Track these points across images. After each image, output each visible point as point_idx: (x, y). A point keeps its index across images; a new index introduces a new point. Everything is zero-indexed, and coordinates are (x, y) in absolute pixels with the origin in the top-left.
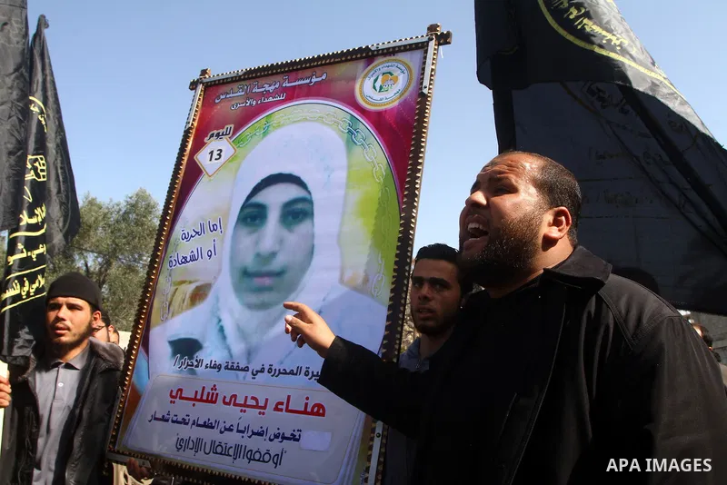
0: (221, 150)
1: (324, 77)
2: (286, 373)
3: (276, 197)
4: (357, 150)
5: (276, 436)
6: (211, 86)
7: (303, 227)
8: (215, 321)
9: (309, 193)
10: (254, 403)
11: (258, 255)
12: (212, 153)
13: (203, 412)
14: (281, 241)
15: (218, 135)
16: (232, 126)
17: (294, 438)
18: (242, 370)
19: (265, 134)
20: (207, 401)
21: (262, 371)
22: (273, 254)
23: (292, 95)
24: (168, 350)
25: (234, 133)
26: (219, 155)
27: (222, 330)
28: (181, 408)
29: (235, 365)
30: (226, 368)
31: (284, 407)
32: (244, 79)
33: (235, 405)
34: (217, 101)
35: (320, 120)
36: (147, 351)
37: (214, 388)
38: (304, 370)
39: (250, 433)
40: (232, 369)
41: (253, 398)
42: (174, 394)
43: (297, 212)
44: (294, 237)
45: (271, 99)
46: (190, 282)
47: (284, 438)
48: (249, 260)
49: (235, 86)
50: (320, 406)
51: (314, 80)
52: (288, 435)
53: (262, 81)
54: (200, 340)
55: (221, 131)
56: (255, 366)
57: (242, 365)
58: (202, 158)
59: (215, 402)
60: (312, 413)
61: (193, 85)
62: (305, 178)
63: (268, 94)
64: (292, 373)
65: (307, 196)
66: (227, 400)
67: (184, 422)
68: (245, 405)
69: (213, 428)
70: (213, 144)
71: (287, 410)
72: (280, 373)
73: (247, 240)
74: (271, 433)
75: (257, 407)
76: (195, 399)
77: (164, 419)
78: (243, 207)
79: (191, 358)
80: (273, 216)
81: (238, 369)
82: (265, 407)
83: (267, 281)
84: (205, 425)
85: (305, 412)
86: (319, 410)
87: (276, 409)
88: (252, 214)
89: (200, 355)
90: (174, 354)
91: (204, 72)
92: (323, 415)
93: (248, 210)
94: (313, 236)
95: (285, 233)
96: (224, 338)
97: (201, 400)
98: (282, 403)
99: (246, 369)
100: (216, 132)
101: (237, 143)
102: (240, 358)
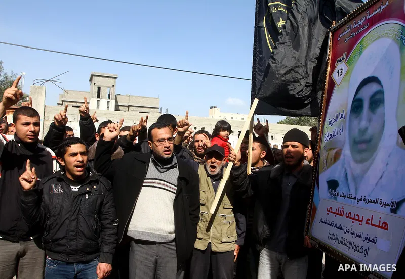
0: (342, 69)
1: (387, 4)
2: (371, 202)
3: (367, 93)
5: (366, 239)
6: (335, 31)
7: (380, 110)
8: (344, 170)
9: (382, 87)
10: (358, 218)
11: (360, 130)
12: (338, 72)
14: (370, 121)
15: (340, 60)
16: (346, 53)
17: (374, 241)
18: (353, 198)
19: (361, 53)
20: (340, 214)
21: (361, 199)
22: (366, 130)
23: (371, 23)
24: (326, 186)
25: (347, 57)
26: (341, 72)
27: (346, 176)
28: (331, 218)
29: (351, 196)
30: (347, 197)
31: (370, 222)
32: (349, 21)
33: (350, 218)
34: (339, 39)
35: (386, 35)
37: (343, 208)
38: (379, 201)
39: (356, 235)
41: (358, 215)
42: (329, 209)
43: (377, 101)
44: (376, 117)
45: (362, 29)
46: (334, 149)
47: (369, 240)
48: (356, 134)
49: (345, 27)
50: (386, 224)
51: (382, 8)
52: (371, 239)
53: (357, 19)
54: (338, 181)
55: (341, 57)
57: (353, 196)
58: (335, 75)
59: (343, 216)
60: (382, 228)
63: (360, 26)
64: (374, 202)
65: (381, 89)
66: (347, 215)
67: (331, 225)
68: (354, 219)
69: (342, 230)
70: (338, 67)
71: (372, 225)
72: (369, 202)
73: (355, 123)
74: (364, 236)
75: (358, 220)
76: (336, 213)
77: (324, 222)
78: (353, 102)
79: (335, 191)
80: (366, 105)
82: (362, 221)
83: (364, 146)
84: (339, 228)
85: (379, 227)
86: (385, 226)
87: (367, 223)
88: (357, 106)
89: (338, 189)
90: (329, 188)
92: (387, 229)
93: (355, 103)
94: (384, 115)
95: (371, 115)
96: (347, 180)
97: (338, 214)
98: (369, 220)
100: (339, 59)
101: (349, 63)
102: (353, 192)
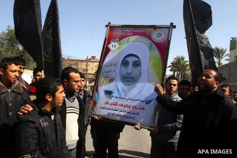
0: (115, 45)
1: (143, 31)
2: (135, 100)
3: (131, 60)
4: (152, 51)
5: (133, 113)
6: (112, 27)
7: (138, 68)
8: (116, 87)
9: (140, 60)
10: (127, 106)
11: (127, 73)
12: (113, 45)
13: (114, 107)
14: (133, 71)
15: (114, 41)
16: (118, 39)
17: (137, 114)
18: (124, 99)
20: (115, 105)
21: (129, 99)
22: (131, 74)
23: (135, 34)
24: (104, 93)
25: (119, 41)
26: (115, 46)
27: (118, 89)
28: (108, 106)
29: (122, 98)
30: (120, 98)
31: (135, 107)
32: (121, 27)
33: (122, 106)
34: (113, 32)
35: (142, 42)
36: (98, 92)
37: (117, 102)
38: (139, 100)
39: (127, 113)
40: (121, 98)
42: (106, 103)
43: (137, 64)
44: (136, 70)
45: (129, 34)
46: (109, 77)
47: (135, 114)
48: (125, 74)
49: (119, 29)
50: (143, 108)
51: (140, 31)
53: (126, 29)
54: (113, 91)
55: (115, 40)
56: (127, 98)
58: (110, 46)
59: (117, 105)
60: (142, 109)
61: (107, 26)
62: (139, 56)
63: (128, 32)
64: (136, 100)
65: (139, 60)
66: (120, 105)
67: (109, 109)
68: (125, 106)
69: (117, 111)
70: (113, 43)
71: (136, 108)
72: (133, 100)
73: (124, 69)
74: (132, 113)
75: (128, 107)
76: (112, 104)
77: (103, 108)
78: (123, 61)
79: (110, 95)
80: (131, 64)
81: (123, 98)
82: (130, 107)
83: (129, 79)
84: (115, 110)
85: (140, 109)
86: (143, 109)
87: (133, 108)
88: (125, 63)
89: (112, 95)
90: (106, 94)
91: (109, 23)
92: (144, 110)
93: (123, 62)
94: (141, 70)
95: (134, 69)
96: (119, 91)
97: (113, 105)
98: (134, 107)
99: (125, 99)
100: (114, 40)
101: (120, 44)
102: (123, 96)
